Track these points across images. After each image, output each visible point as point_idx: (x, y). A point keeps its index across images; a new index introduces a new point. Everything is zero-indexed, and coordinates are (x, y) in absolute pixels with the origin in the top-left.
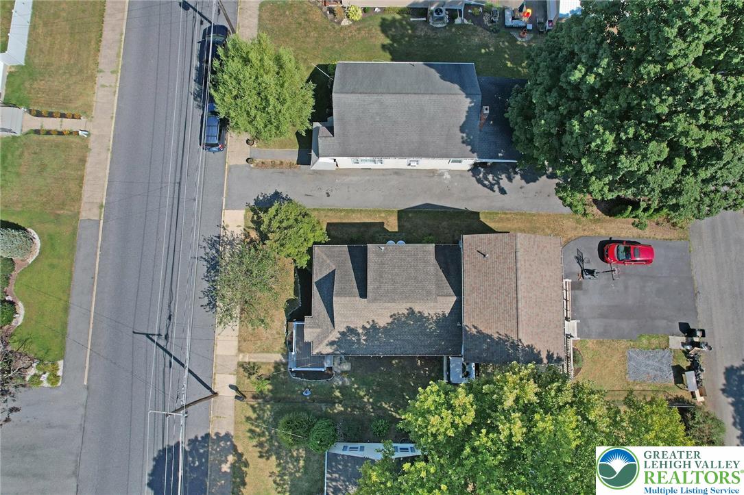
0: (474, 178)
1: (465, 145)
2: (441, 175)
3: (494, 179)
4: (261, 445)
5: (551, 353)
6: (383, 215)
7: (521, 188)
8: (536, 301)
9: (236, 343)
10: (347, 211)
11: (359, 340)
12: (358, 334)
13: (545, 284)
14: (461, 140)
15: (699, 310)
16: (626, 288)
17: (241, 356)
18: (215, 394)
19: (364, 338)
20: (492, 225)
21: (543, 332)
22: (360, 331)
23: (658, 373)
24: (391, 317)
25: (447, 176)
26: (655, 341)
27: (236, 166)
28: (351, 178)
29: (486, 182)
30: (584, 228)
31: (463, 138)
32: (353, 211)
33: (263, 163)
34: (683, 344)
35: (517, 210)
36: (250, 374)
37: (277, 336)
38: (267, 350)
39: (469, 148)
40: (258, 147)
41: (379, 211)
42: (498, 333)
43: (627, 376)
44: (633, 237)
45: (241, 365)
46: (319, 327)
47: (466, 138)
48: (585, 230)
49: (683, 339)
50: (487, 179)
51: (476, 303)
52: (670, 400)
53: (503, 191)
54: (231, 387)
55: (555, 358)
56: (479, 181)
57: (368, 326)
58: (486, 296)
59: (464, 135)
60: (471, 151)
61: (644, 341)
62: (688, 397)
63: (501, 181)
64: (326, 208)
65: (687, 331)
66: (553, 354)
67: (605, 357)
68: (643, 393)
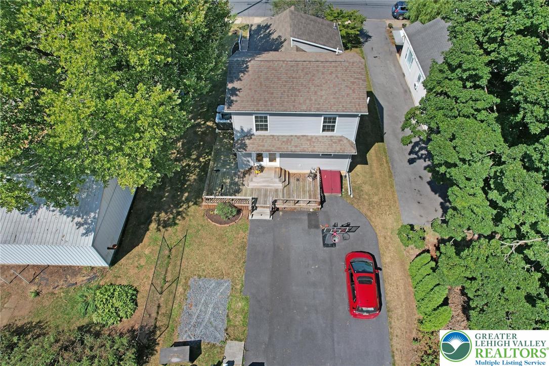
3: (422, 155)
7: (420, 177)
11: (260, 35)
12: (265, 32)
19: (263, 35)
22: (268, 31)
23: (194, 320)
24: (278, 36)
26: (238, 320)
29: (417, 149)
35: (395, 173)
43: (196, 277)
48: (385, 238)
50: (420, 149)
53: (411, 161)
56: (417, 143)
61: (241, 304)
67: (225, 250)
68: (172, 296)
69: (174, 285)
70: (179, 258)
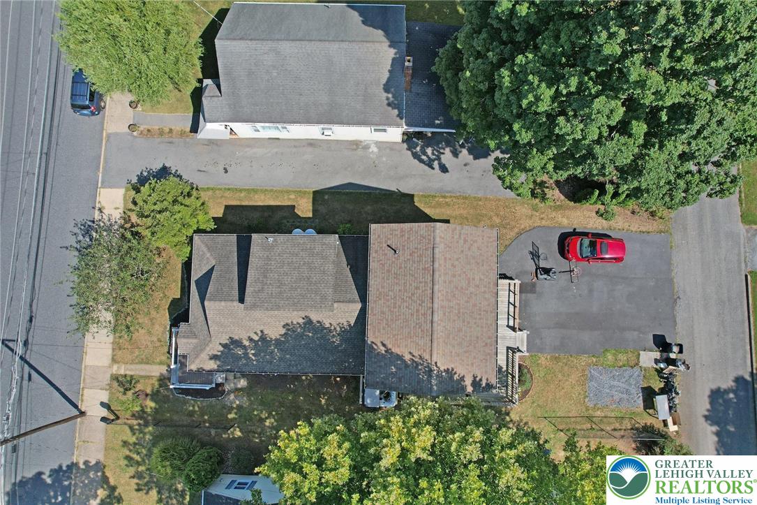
0: (409, 153)
1: (390, 108)
2: (367, 147)
3: (433, 154)
4: (139, 476)
5: (478, 379)
6: (292, 196)
7: (465, 165)
8: (459, 313)
9: (110, 352)
10: (249, 191)
11: (246, 354)
12: (245, 347)
13: (472, 289)
14: (386, 102)
15: (678, 320)
16: (591, 291)
17: (115, 367)
18: (82, 414)
19: (253, 352)
20: (427, 211)
21: (465, 352)
22: (246, 343)
23: (625, 396)
24: (284, 327)
25: (374, 149)
26: (623, 358)
27: (116, 134)
28: (255, 150)
29: (424, 157)
30: (542, 216)
31: (388, 99)
32: (255, 191)
33: (149, 131)
34: (657, 361)
35: (460, 192)
36: (126, 390)
37: (158, 344)
38: (147, 361)
39: (396, 112)
40: (143, 111)
41: (288, 192)
42: (410, 353)
43: (586, 400)
44: (603, 228)
45: (115, 378)
46: (195, 336)
47: (391, 99)
48: (542, 219)
49: (657, 355)
50: (425, 153)
51: (383, 313)
52: (637, 429)
53: (444, 169)
54: (103, 404)
55: (484, 385)
56: (415, 156)
57: (256, 338)
58: (395, 304)
59: (390, 96)
60: (398, 116)
61: (610, 356)
62: (659, 425)
63: (442, 156)
64: (223, 187)
65: (662, 344)
66: (481, 380)
67: (560, 376)
68: (605, 420)
69: (594, 419)
70: (568, 420)
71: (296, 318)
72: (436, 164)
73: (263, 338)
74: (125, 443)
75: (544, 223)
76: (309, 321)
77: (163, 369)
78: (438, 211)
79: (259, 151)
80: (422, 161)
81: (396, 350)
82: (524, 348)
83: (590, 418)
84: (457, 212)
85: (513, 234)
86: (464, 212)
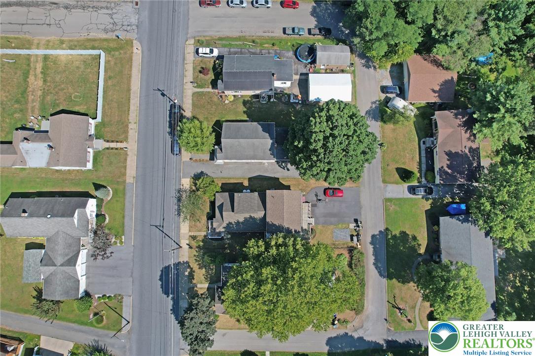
4: (199, 264)
5: (296, 230)
6: (243, 179)
8: (291, 213)
9: (188, 228)
10: (229, 178)
14: (270, 154)
15: (362, 213)
16: (334, 206)
17: (190, 233)
18: (181, 247)
21: (293, 223)
27: (186, 161)
33: (196, 160)
34: (355, 227)
35: (292, 177)
36: (194, 239)
37: (203, 225)
38: (200, 231)
39: (273, 156)
40: (194, 154)
41: (241, 178)
43: (333, 239)
45: (191, 236)
46: (218, 222)
49: (355, 225)
51: (270, 214)
53: (288, 170)
54: (187, 244)
55: (298, 231)
56: (279, 166)
57: (236, 222)
58: (274, 211)
59: (271, 152)
62: (355, 246)
63: (287, 166)
64: (221, 177)
65: (356, 221)
68: (339, 245)
69: (336, 245)
71: (247, 215)
72: (286, 168)
73: (238, 222)
74: (195, 255)
75: (319, 185)
76: (251, 217)
77: (205, 233)
78: (286, 183)
79: (231, 166)
80: (281, 168)
81: (274, 223)
82: (313, 224)
83: (334, 244)
84: (293, 183)
85: (309, 189)
86: (295, 183)
